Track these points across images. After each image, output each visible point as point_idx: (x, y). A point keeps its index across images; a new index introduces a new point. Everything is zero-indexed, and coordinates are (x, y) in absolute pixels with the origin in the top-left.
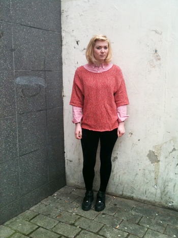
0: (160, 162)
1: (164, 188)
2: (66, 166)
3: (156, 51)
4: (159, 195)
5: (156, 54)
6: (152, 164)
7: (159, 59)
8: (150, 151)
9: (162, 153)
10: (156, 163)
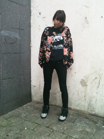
0: (88, 86)
1: (90, 102)
2: (32, 89)
3: (86, 18)
4: (87, 107)
5: (86, 20)
6: (83, 88)
7: (88, 23)
8: (82, 79)
9: (89, 80)
10: (85, 87)
